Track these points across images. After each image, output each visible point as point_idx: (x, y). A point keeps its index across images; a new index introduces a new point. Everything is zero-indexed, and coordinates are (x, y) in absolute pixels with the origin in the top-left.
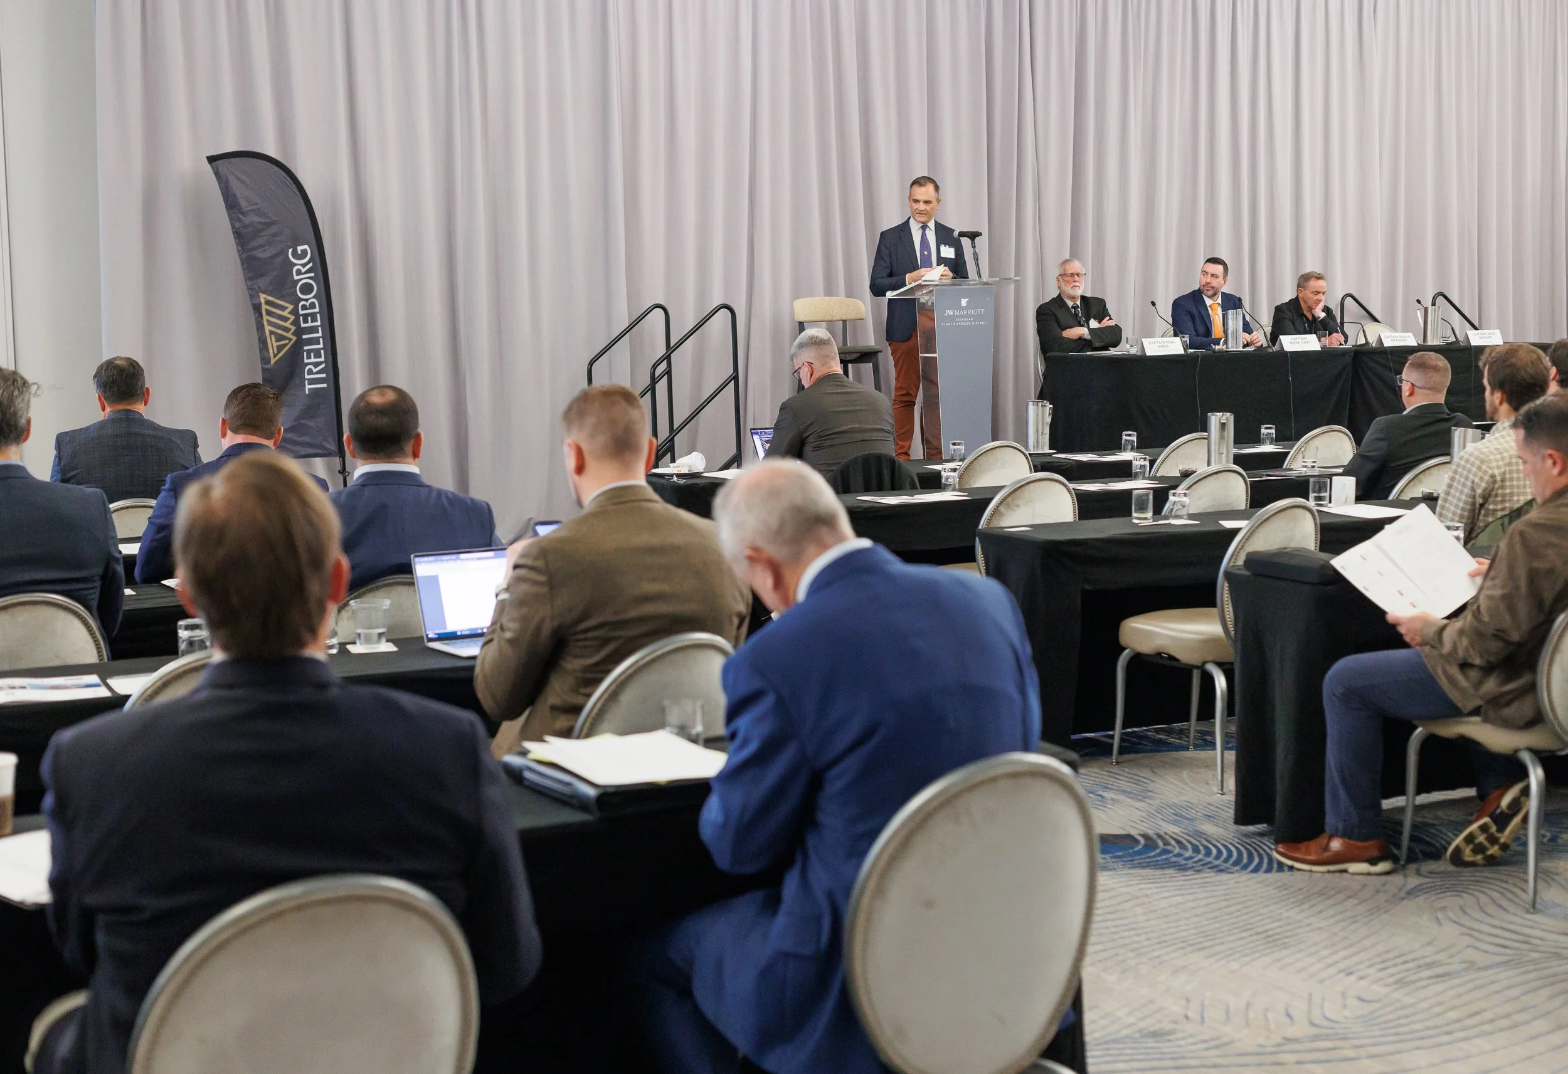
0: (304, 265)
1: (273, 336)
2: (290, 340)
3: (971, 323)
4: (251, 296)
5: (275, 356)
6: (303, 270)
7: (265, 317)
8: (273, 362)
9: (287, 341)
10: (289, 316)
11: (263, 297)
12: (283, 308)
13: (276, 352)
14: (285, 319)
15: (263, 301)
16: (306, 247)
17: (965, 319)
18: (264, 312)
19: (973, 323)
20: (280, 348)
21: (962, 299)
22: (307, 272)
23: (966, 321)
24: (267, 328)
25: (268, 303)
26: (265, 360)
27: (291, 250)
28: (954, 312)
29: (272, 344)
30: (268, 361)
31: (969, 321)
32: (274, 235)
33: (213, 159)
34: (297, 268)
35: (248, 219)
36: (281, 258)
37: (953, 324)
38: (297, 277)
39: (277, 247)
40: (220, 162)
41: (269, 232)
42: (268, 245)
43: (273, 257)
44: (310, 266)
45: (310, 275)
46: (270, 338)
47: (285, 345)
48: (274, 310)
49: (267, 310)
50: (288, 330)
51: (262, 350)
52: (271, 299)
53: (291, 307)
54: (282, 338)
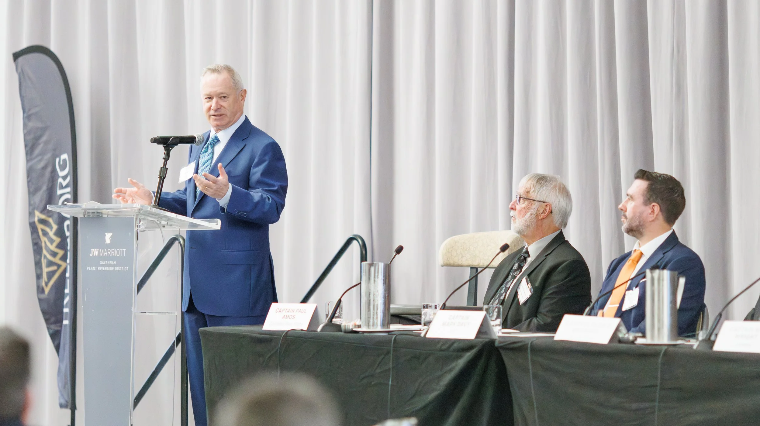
0: (64, 178)
1: (45, 260)
2: (59, 266)
3: (114, 269)
4: (30, 213)
5: (47, 284)
6: (64, 184)
7: (44, 239)
8: (47, 290)
9: (55, 268)
10: (54, 238)
11: (38, 215)
12: (51, 228)
13: (46, 280)
14: (52, 242)
15: (36, 219)
16: (65, 156)
18: (40, 233)
19: (116, 269)
20: (50, 275)
21: (106, 234)
22: (67, 186)
23: (109, 266)
24: (45, 252)
25: (42, 221)
26: (40, 290)
27: (57, 160)
28: (99, 250)
29: (45, 270)
30: (42, 290)
31: (111, 266)
32: (47, 143)
33: (16, 56)
34: (60, 180)
35: (31, 124)
36: (49, 169)
37: (97, 268)
38: (59, 192)
39: (48, 156)
40: (20, 59)
41: (44, 139)
42: (42, 154)
43: (44, 168)
44: (68, 179)
45: (69, 190)
46: (44, 263)
47: (54, 272)
48: (48, 230)
49: (43, 230)
50: (54, 254)
51: (39, 277)
52: (43, 217)
53: (55, 227)
54: (50, 264)
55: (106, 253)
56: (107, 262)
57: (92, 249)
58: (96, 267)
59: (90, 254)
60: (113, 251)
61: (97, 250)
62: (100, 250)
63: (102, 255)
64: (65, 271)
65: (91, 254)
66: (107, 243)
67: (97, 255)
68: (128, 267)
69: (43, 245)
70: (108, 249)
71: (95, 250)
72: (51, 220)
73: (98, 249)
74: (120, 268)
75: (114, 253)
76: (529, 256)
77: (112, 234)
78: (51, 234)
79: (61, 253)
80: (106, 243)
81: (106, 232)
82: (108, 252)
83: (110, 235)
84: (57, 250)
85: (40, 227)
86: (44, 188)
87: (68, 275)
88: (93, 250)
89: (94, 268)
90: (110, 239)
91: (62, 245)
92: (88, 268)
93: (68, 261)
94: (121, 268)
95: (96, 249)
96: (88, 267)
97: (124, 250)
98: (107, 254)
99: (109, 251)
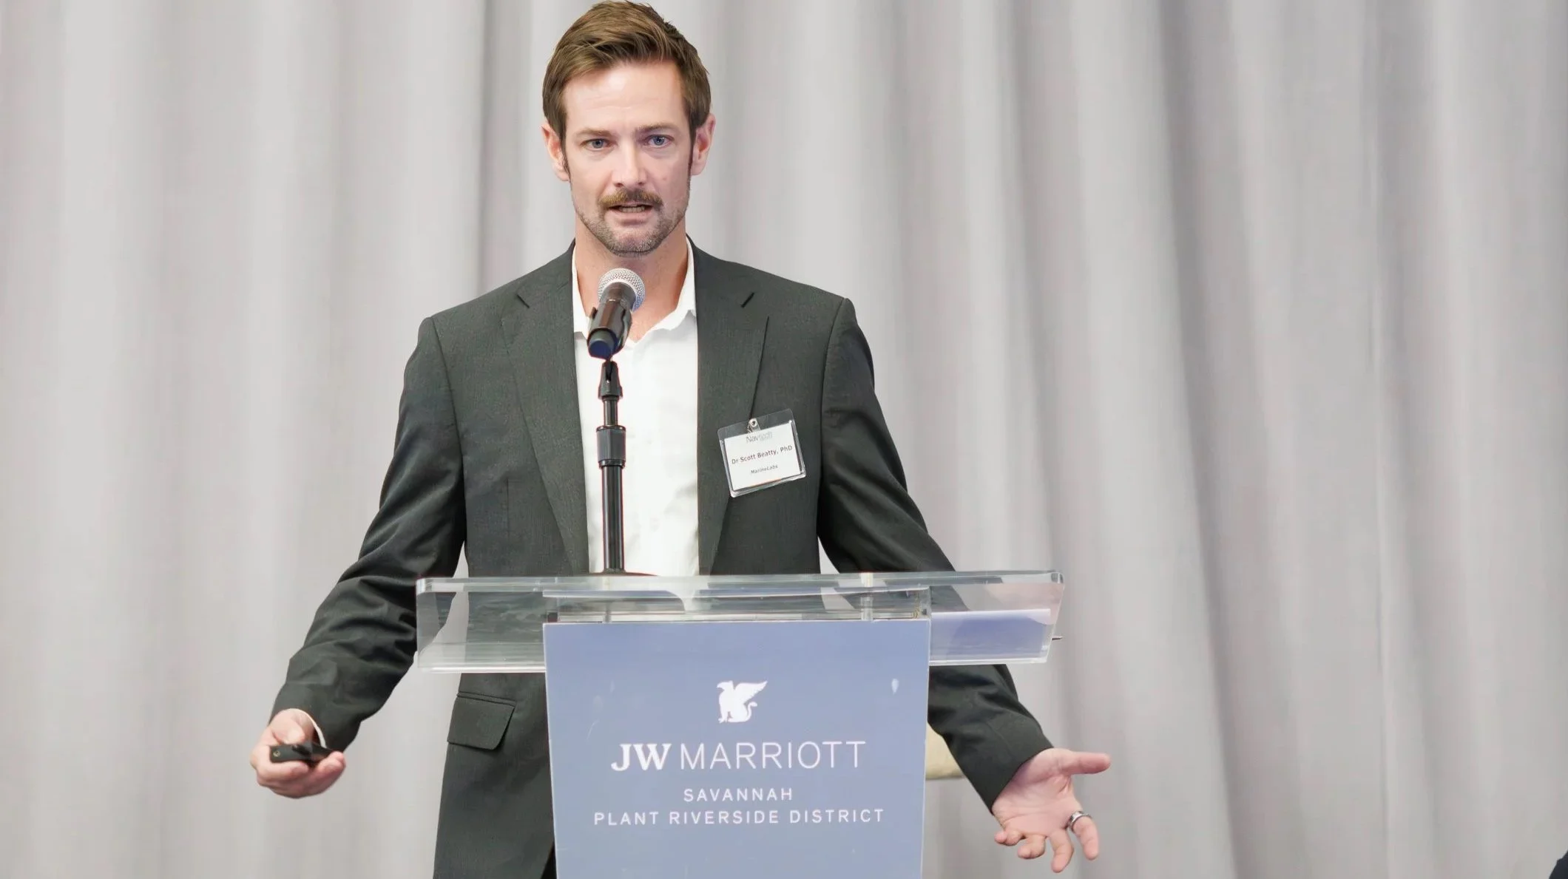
3: (783, 816)
17: (742, 794)
19: (795, 816)
21: (726, 686)
23: (750, 806)
28: (674, 753)
31: (766, 805)
37: (663, 817)
55: (726, 759)
56: (734, 794)
57: (626, 748)
58: (654, 814)
59: (614, 766)
60: (773, 750)
61: (660, 751)
62: (683, 747)
63: (693, 767)
65: (620, 764)
66: (730, 720)
67: (659, 766)
68: (878, 811)
70: (738, 744)
71: (646, 752)
73: (667, 747)
74: (825, 816)
75: (783, 758)
77: (767, 684)
80: (721, 720)
81: (727, 680)
82: (739, 756)
83: (749, 690)
88: (633, 752)
89: (640, 818)
90: (754, 704)
92: (598, 817)
94: (835, 815)
95: (652, 747)
96: (596, 814)
97: (853, 745)
98: (733, 763)
99: (745, 750)
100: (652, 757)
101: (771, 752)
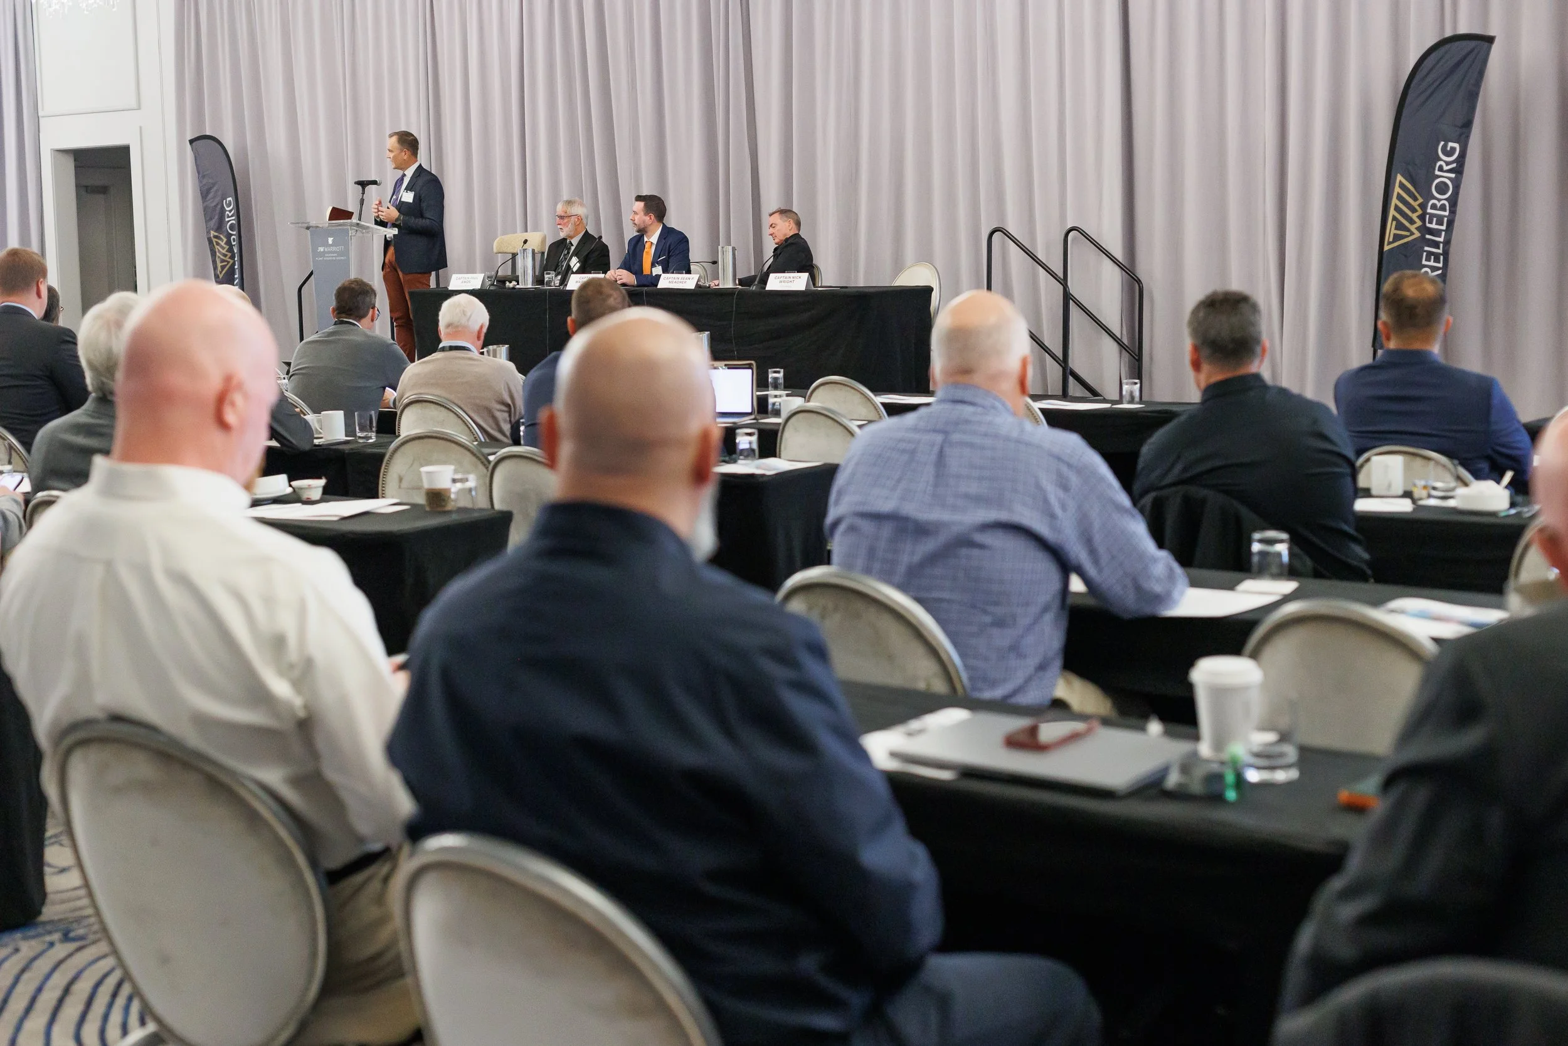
0: (230, 211)
1: (219, 258)
2: (228, 262)
4: (207, 232)
5: (221, 273)
6: (230, 215)
7: (217, 247)
8: (221, 276)
9: (226, 263)
10: (225, 246)
11: (213, 233)
12: (222, 240)
14: (223, 248)
15: (212, 236)
16: (230, 199)
18: (215, 244)
19: (337, 258)
20: (223, 267)
21: (329, 238)
22: (232, 216)
23: (332, 257)
24: (218, 254)
25: (216, 237)
27: (224, 201)
29: (219, 265)
30: (218, 277)
32: (217, 191)
33: (191, 142)
34: (227, 212)
35: (205, 181)
36: (219, 207)
38: (227, 220)
39: (217, 199)
40: (194, 144)
41: (215, 188)
42: (214, 197)
43: (216, 206)
44: (233, 212)
45: (234, 218)
46: (218, 261)
47: (225, 266)
48: (220, 242)
49: (216, 242)
50: (225, 256)
51: (215, 268)
52: (216, 234)
53: (225, 240)
54: (223, 261)
63: (327, 251)
64: (234, 264)
69: (217, 250)
72: (222, 236)
76: (572, 245)
77: (334, 238)
78: (223, 244)
79: (229, 254)
84: (227, 253)
85: (214, 240)
86: (216, 217)
87: (236, 267)
91: (231, 250)
93: (236, 259)
100: (321, 249)
101: (334, 249)
